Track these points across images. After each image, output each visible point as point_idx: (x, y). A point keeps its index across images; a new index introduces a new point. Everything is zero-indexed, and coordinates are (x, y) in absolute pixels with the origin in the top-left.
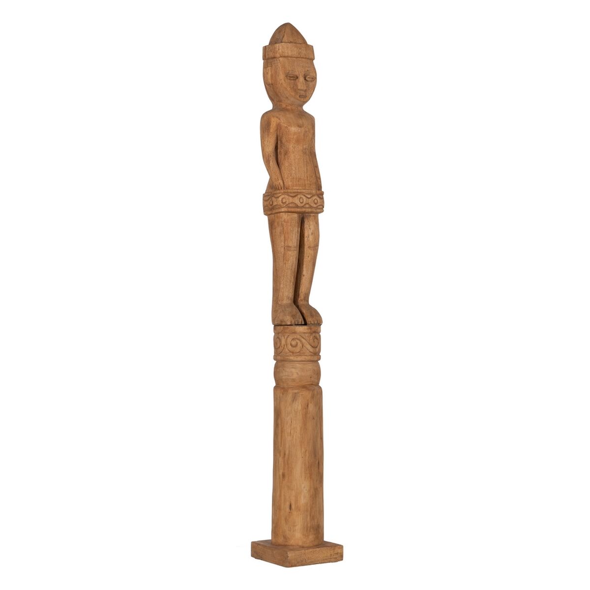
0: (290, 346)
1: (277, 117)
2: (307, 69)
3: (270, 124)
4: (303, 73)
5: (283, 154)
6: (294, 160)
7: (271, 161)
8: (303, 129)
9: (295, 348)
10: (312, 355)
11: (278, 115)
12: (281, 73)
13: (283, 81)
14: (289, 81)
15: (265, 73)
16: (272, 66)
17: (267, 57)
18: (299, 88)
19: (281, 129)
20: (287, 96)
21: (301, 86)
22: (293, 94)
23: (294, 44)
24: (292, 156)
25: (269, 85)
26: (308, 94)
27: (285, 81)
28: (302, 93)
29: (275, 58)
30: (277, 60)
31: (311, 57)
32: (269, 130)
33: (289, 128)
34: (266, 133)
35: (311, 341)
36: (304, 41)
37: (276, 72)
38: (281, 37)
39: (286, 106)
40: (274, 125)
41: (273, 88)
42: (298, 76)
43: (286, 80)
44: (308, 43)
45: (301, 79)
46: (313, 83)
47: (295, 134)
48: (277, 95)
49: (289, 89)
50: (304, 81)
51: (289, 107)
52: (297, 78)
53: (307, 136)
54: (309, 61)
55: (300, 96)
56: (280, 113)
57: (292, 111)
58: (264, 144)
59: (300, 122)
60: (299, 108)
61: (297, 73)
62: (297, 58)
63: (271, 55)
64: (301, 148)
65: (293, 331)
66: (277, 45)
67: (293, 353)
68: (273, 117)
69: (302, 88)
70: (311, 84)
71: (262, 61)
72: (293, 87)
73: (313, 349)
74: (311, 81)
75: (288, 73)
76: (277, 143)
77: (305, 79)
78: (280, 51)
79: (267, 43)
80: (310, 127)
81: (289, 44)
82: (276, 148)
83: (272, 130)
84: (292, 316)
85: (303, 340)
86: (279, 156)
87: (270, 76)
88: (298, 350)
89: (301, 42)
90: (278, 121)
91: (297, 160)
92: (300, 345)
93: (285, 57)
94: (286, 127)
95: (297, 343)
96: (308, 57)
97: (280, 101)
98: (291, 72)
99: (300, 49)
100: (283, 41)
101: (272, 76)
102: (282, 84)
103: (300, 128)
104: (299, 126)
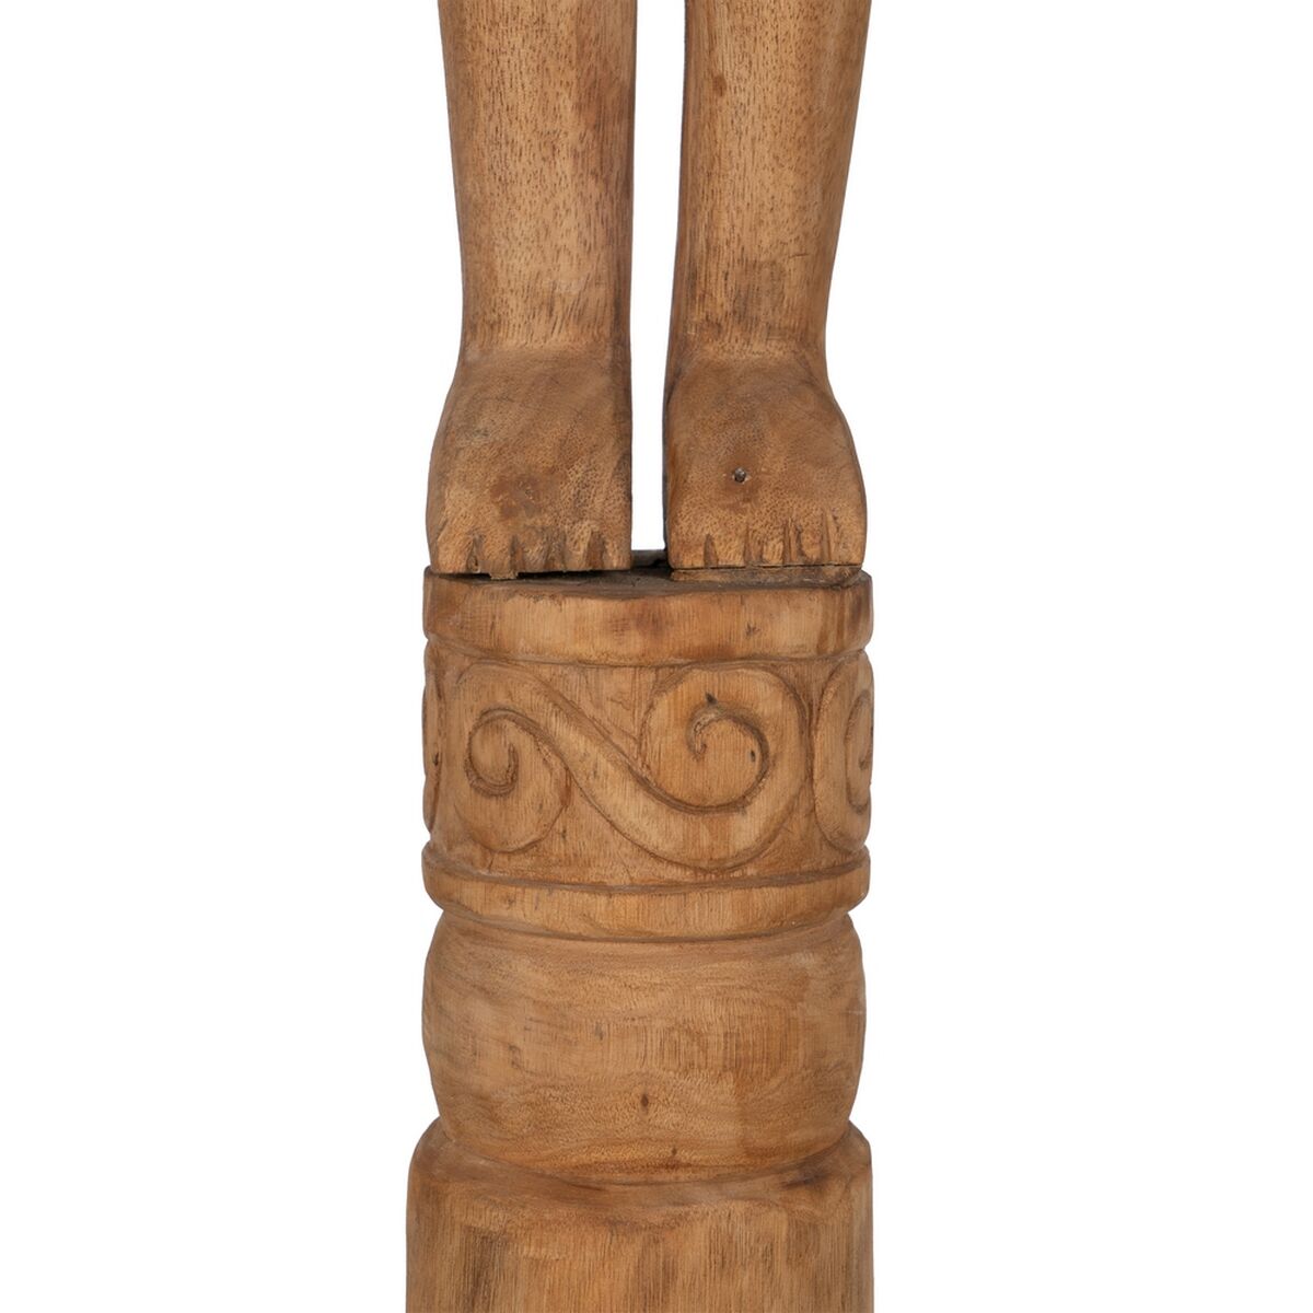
0: (465, 785)
9: (493, 805)
10: (673, 887)
35: (666, 738)
65: (486, 642)
67: (487, 848)
73: (678, 825)
84: (499, 488)
85: (573, 740)
88: (523, 830)
92: (539, 782)
95: (514, 754)
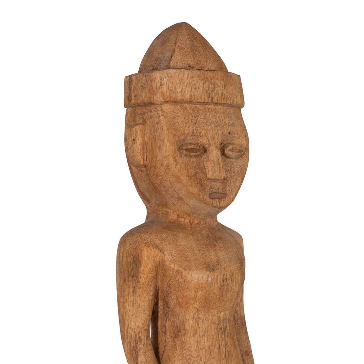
1: (157, 247)
2: (227, 129)
3: (140, 262)
4: (218, 140)
5: (170, 333)
6: (197, 351)
7: (141, 353)
8: (218, 273)
11: (158, 242)
12: (166, 141)
13: (171, 160)
14: (185, 158)
15: (130, 140)
16: (144, 124)
17: (133, 101)
18: (209, 175)
19: (165, 273)
20: (181, 195)
21: (214, 171)
22: (195, 190)
23: (198, 72)
24: (192, 342)
25: (138, 166)
26: (229, 190)
27: (175, 160)
28: (217, 186)
29: (151, 104)
30: (156, 110)
31: (236, 101)
32: (137, 277)
33: (185, 273)
34: (130, 283)
36: (221, 66)
37: (155, 139)
38: (168, 55)
39: (178, 216)
40: (149, 266)
41: (148, 175)
42: (207, 146)
43: (179, 158)
44: (229, 70)
45: (214, 154)
46: (241, 161)
47: (199, 287)
48: (157, 191)
49: (185, 179)
50: (220, 158)
51: (185, 221)
52: (205, 151)
53: (227, 290)
54: (231, 111)
55: (210, 195)
56: (164, 236)
57: (192, 229)
58: (124, 308)
59: (212, 256)
60: (209, 221)
61: (204, 141)
62: (204, 103)
63: (143, 97)
64: (212, 319)
66: (157, 74)
68: (147, 245)
69: (217, 175)
70: (236, 164)
71: (124, 110)
72: (195, 174)
74: (238, 158)
75: (184, 140)
76: (156, 305)
77: (223, 154)
78: (165, 88)
79: (135, 69)
80: (235, 266)
81: (186, 72)
82: (154, 316)
83: (143, 278)
86: (161, 337)
87: (140, 147)
89: (213, 68)
90: (159, 256)
91: (203, 351)
93: (175, 102)
94: (178, 272)
96: (229, 102)
97: (165, 205)
98: (189, 138)
99: (211, 82)
100: (172, 64)
101: (144, 146)
102: (168, 166)
103: (211, 274)
104: (211, 268)
